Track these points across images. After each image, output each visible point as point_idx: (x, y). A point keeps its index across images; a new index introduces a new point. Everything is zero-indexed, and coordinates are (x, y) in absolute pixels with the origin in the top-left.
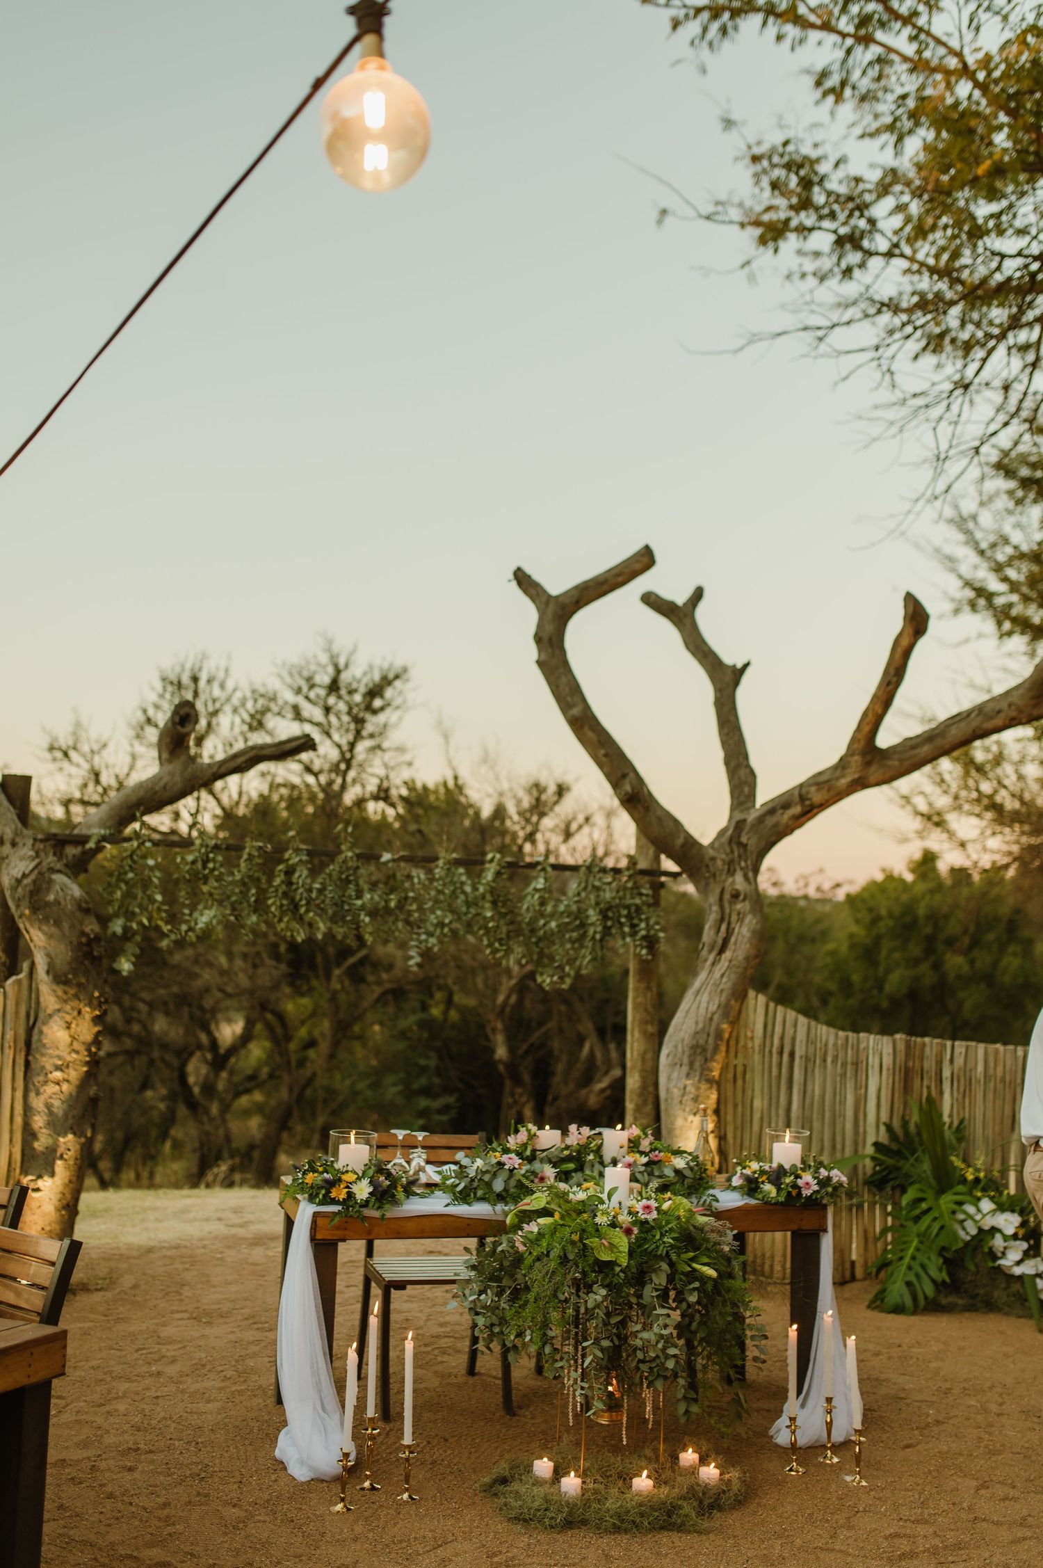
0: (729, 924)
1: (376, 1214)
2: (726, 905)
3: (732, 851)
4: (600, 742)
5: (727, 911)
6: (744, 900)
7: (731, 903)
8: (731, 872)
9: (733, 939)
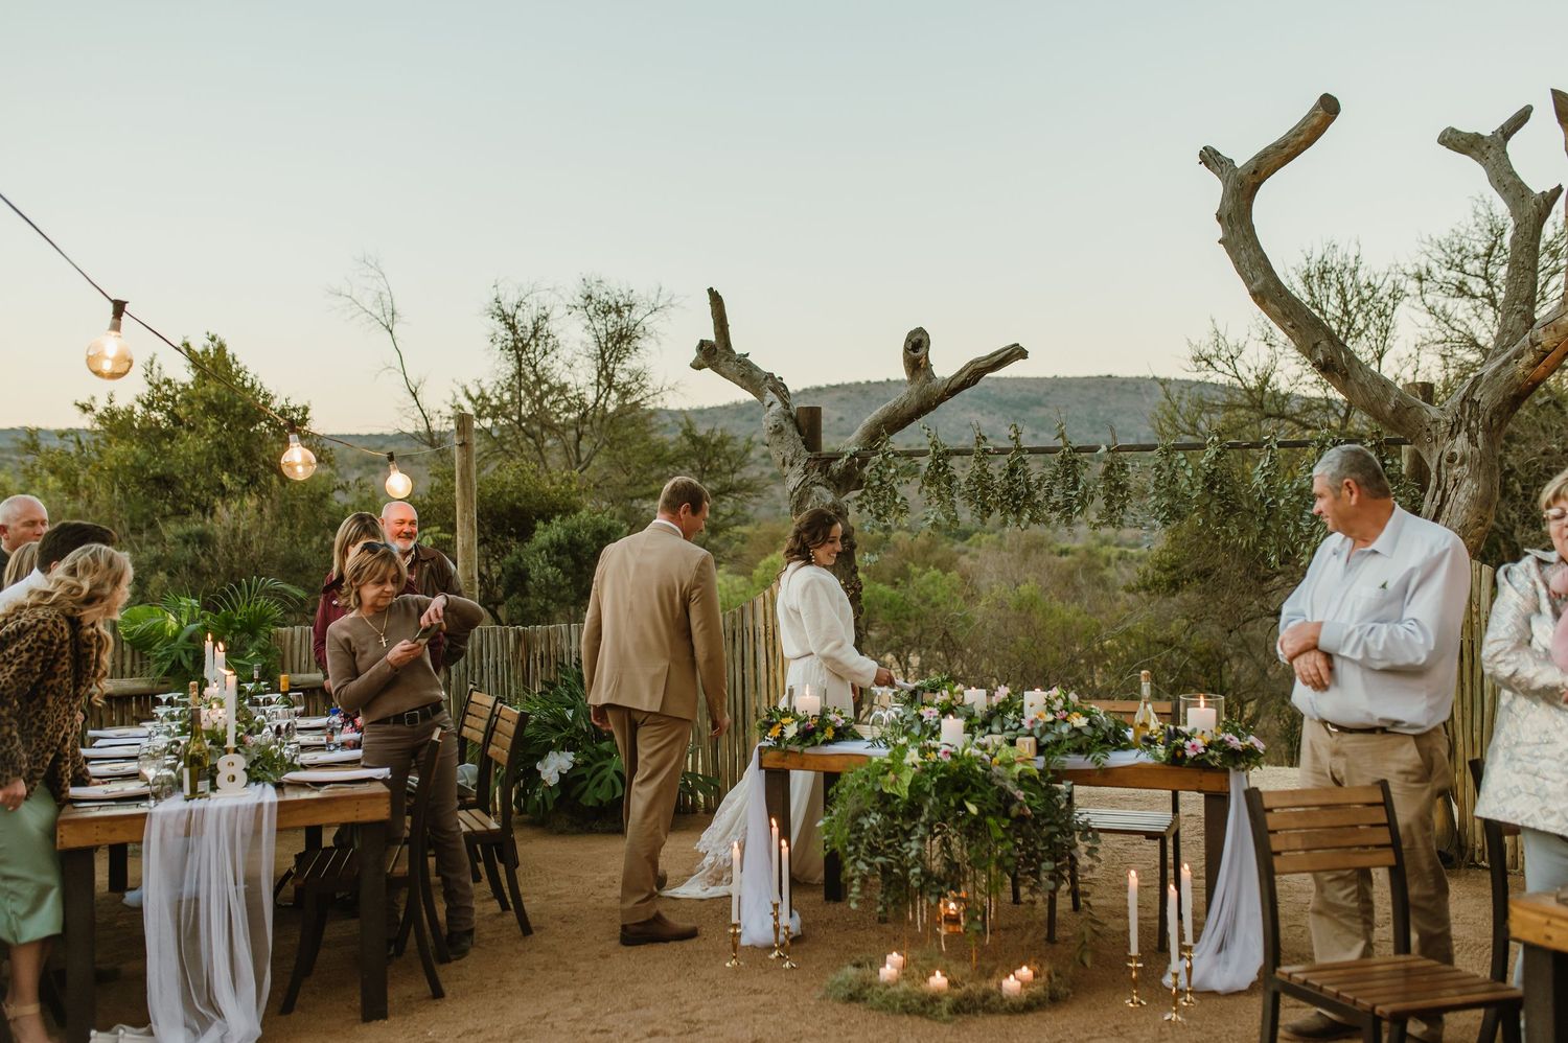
0: (1445, 490)
1: (797, 749)
2: (1443, 471)
3: (1463, 412)
4: (1284, 314)
5: (1443, 477)
6: (1461, 464)
7: (1447, 468)
8: (1452, 435)
9: (1448, 507)
